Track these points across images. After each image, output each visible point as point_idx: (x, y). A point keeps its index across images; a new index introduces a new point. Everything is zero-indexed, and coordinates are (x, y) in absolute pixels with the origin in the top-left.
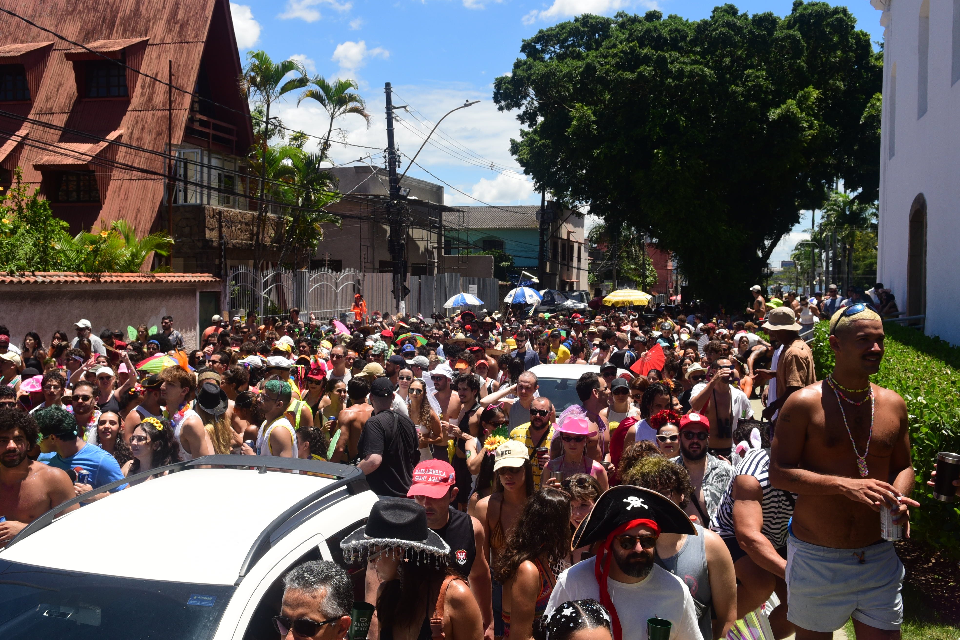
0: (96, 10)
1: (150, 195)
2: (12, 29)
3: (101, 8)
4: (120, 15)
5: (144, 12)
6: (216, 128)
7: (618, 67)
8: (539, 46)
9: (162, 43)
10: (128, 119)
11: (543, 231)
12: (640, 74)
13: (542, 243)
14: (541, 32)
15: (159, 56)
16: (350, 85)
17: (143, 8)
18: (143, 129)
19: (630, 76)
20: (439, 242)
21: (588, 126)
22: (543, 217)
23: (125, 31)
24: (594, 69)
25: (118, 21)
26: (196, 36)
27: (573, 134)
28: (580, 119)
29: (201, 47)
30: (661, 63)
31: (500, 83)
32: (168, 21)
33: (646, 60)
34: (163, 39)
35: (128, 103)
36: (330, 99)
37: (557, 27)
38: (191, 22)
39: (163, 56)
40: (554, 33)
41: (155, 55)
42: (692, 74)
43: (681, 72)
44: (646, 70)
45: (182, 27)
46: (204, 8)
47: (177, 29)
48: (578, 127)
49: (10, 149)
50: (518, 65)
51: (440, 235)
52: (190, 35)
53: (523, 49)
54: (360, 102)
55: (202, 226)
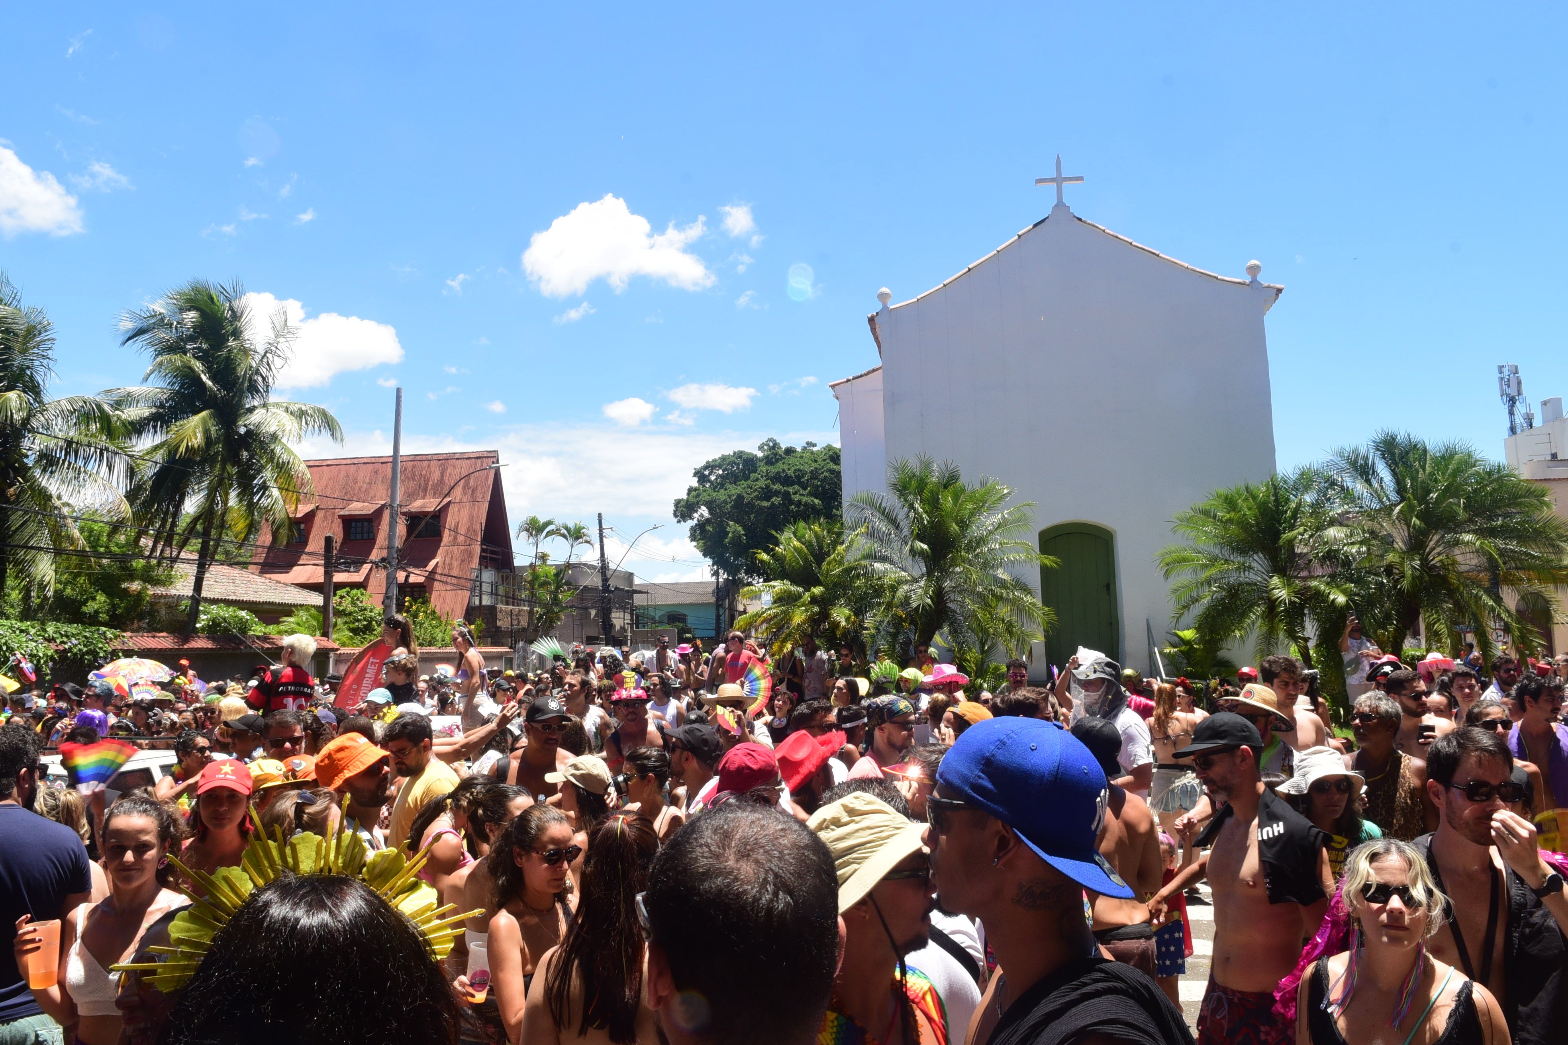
0: (414, 480)
1: (460, 599)
2: (356, 491)
3: (417, 478)
4: (430, 483)
5: (447, 481)
6: (492, 552)
7: (758, 498)
8: (707, 473)
9: (461, 502)
10: (441, 551)
11: (718, 605)
12: (772, 503)
13: (718, 616)
14: (708, 462)
15: (459, 510)
16: (584, 528)
17: (446, 478)
18: (452, 557)
19: (765, 504)
20: (632, 620)
21: (740, 537)
22: (718, 594)
23: (435, 493)
24: (743, 498)
25: (429, 487)
26: (483, 498)
27: (729, 543)
28: (733, 532)
29: (487, 505)
30: (786, 496)
31: (678, 503)
32: (464, 487)
33: (777, 493)
34: (461, 499)
35: (441, 541)
36: (571, 536)
37: (720, 458)
38: (479, 488)
39: (462, 510)
40: (717, 463)
41: (456, 510)
42: (806, 504)
43: (800, 502)
44: (776, 500)
45: (473, 491)
46: (487, 479)
47: (470, 492)
48: (733, 538)
49: (366, 572)
50: (690, 490)
51: (632, 615)
52: (479, 495)
53: (695, 475)
54: (588, 536)
55: (495, 618)
